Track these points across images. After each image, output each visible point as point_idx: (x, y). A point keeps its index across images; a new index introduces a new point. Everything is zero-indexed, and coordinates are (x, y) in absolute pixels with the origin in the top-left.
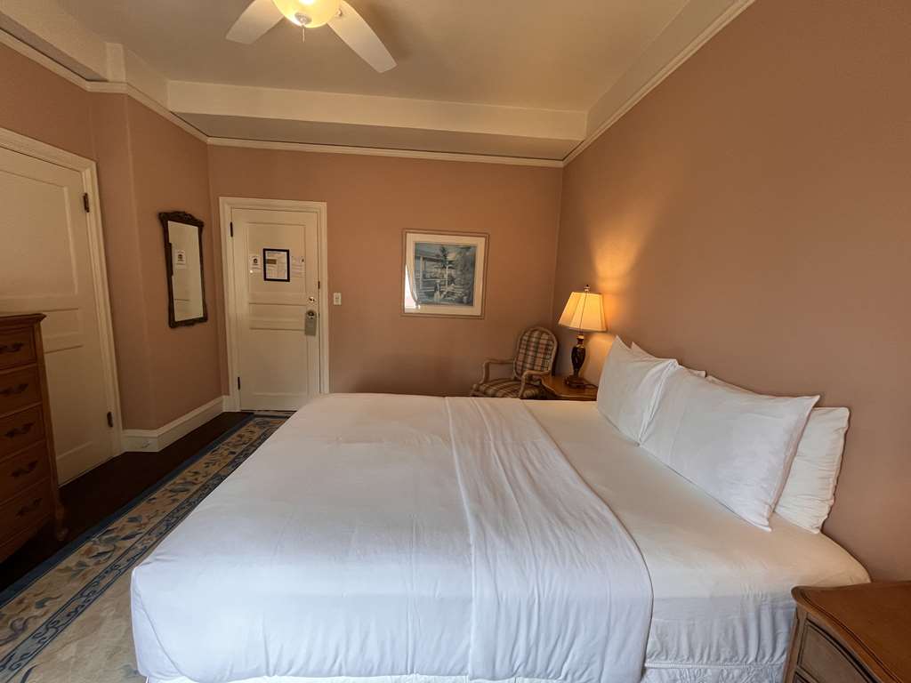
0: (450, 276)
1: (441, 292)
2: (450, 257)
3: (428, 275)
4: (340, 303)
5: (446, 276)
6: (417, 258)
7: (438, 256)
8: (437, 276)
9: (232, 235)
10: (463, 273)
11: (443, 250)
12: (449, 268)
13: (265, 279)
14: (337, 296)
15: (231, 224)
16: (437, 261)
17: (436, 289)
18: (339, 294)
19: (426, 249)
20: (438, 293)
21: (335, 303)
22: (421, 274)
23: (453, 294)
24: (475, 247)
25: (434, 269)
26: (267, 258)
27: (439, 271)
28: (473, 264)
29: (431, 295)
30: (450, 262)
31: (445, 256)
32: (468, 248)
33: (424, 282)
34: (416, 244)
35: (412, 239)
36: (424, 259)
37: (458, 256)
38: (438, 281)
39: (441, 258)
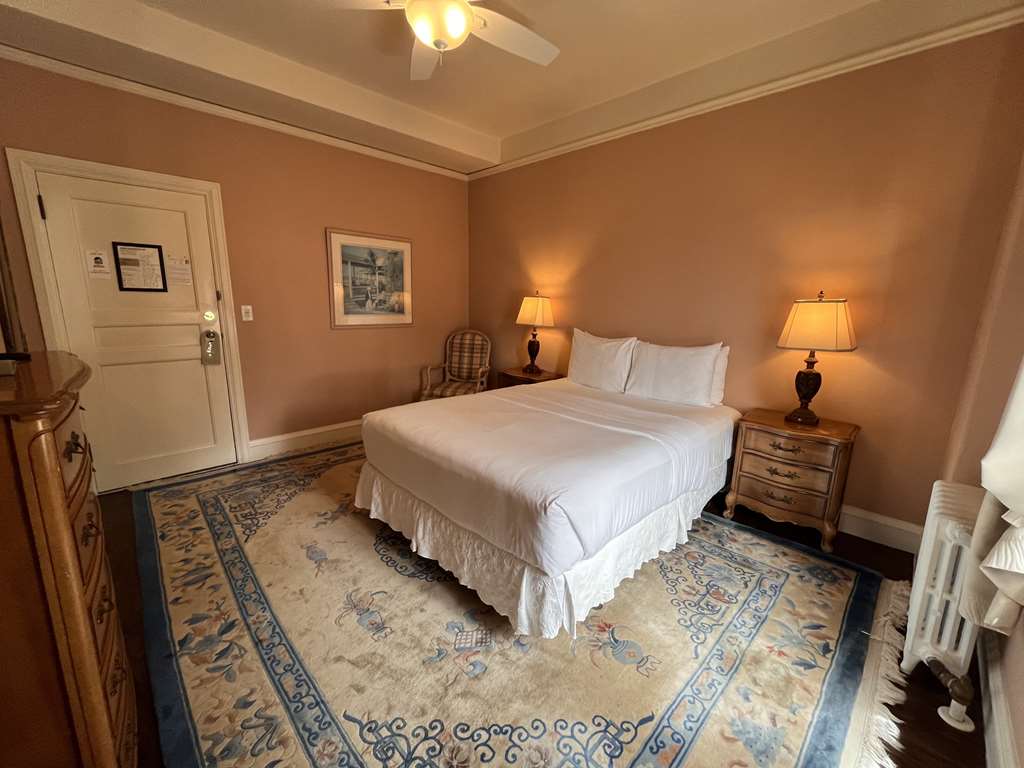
0: (380, 283)
1: (373, 301)
2: (379, 263)
3: (358, 282)
4: (251, 319)
5: (377, 284)
6: (344, 262)
7: (366, 260)
8: (368, 283)
9: (43, 216)
10: (393, 281)
11: (372, 255)
12: (380, 274)
13: (122, 288)
14: (247, 309)
15: (40, 198)
16: (367, 266)
17: (367, 297)
18: (249, 307)
19: (351, 252)
20: (369, 302)
21: (244, 319)
22: (350, 281)
23: (385, 302)
24: (402, 252)
25: (363, 275)
26: (121, 256)
27: (369, 277)
28: (402, 271)
29: (362, 304)
30: (380, 268)
31: (374, 261)
32: (396, 254)
33: (354, 289)
34: (343, 247)
35: (338, 241)
36: (352, 264)
37: (387, 262)
38: (369, 288)
39: (370, 263)
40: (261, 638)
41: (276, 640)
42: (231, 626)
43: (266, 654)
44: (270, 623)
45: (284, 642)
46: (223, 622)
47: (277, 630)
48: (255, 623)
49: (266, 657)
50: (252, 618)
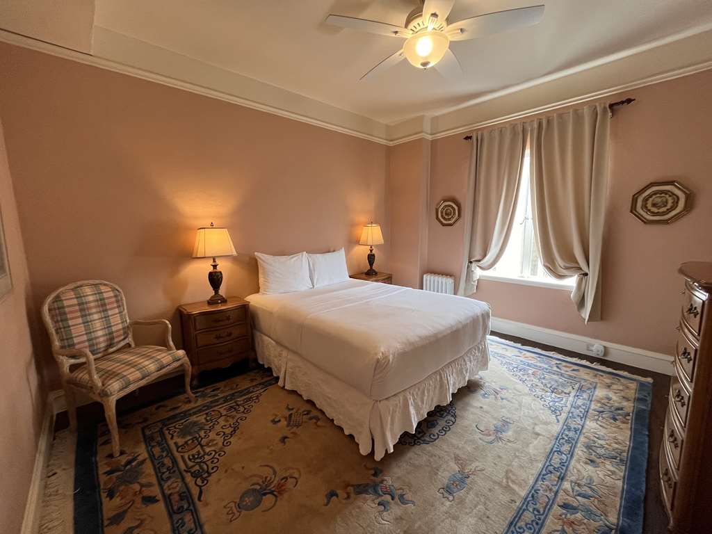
40: (557, 479)
41: (551, 468)
42: (565, 506)
43: (562, 469)
44: (543, 479)
45: (548, 463)
46: (568, 515)
47: (544, 472)
48: (551, 490)
49: (564, 468)
50: (549, 495)
